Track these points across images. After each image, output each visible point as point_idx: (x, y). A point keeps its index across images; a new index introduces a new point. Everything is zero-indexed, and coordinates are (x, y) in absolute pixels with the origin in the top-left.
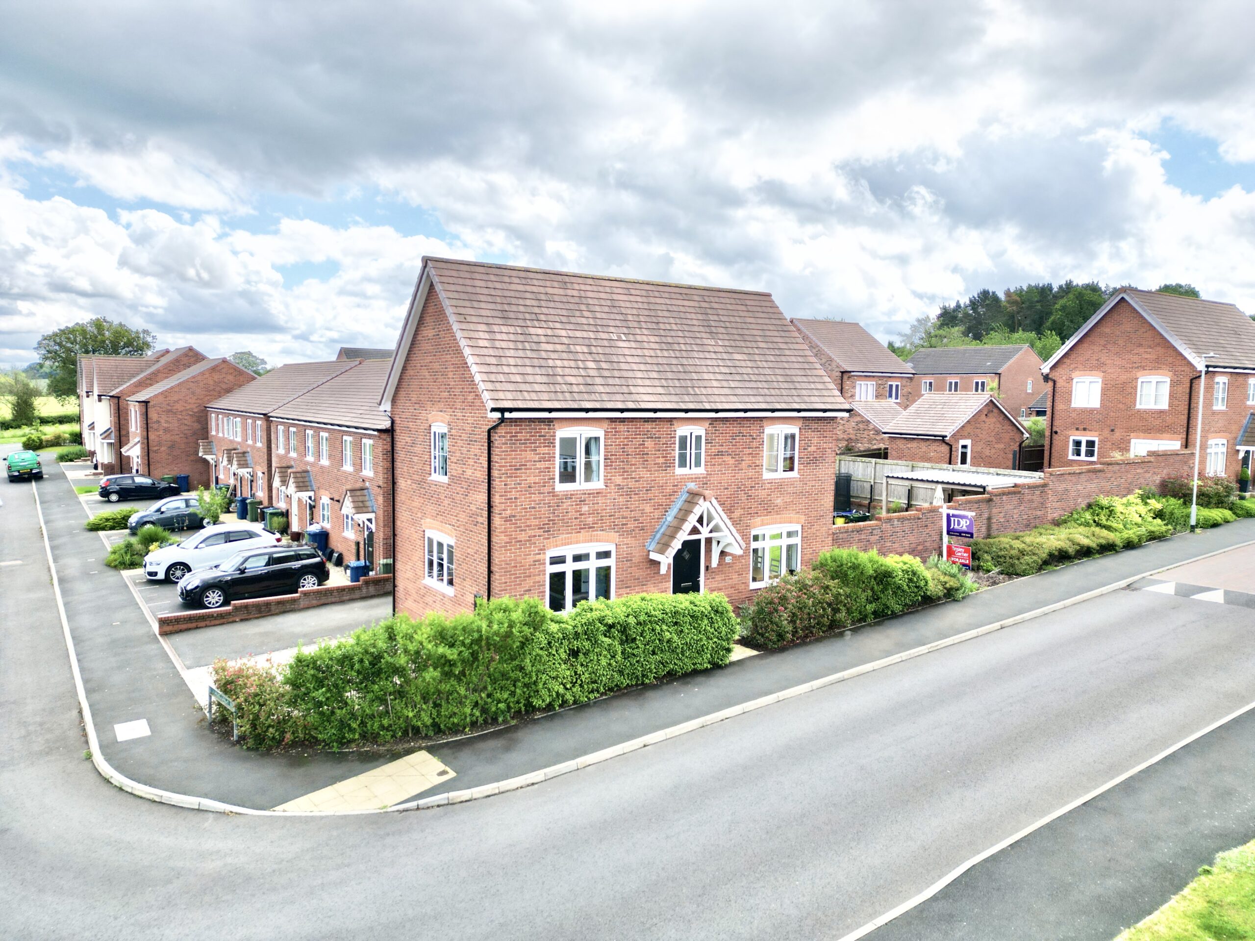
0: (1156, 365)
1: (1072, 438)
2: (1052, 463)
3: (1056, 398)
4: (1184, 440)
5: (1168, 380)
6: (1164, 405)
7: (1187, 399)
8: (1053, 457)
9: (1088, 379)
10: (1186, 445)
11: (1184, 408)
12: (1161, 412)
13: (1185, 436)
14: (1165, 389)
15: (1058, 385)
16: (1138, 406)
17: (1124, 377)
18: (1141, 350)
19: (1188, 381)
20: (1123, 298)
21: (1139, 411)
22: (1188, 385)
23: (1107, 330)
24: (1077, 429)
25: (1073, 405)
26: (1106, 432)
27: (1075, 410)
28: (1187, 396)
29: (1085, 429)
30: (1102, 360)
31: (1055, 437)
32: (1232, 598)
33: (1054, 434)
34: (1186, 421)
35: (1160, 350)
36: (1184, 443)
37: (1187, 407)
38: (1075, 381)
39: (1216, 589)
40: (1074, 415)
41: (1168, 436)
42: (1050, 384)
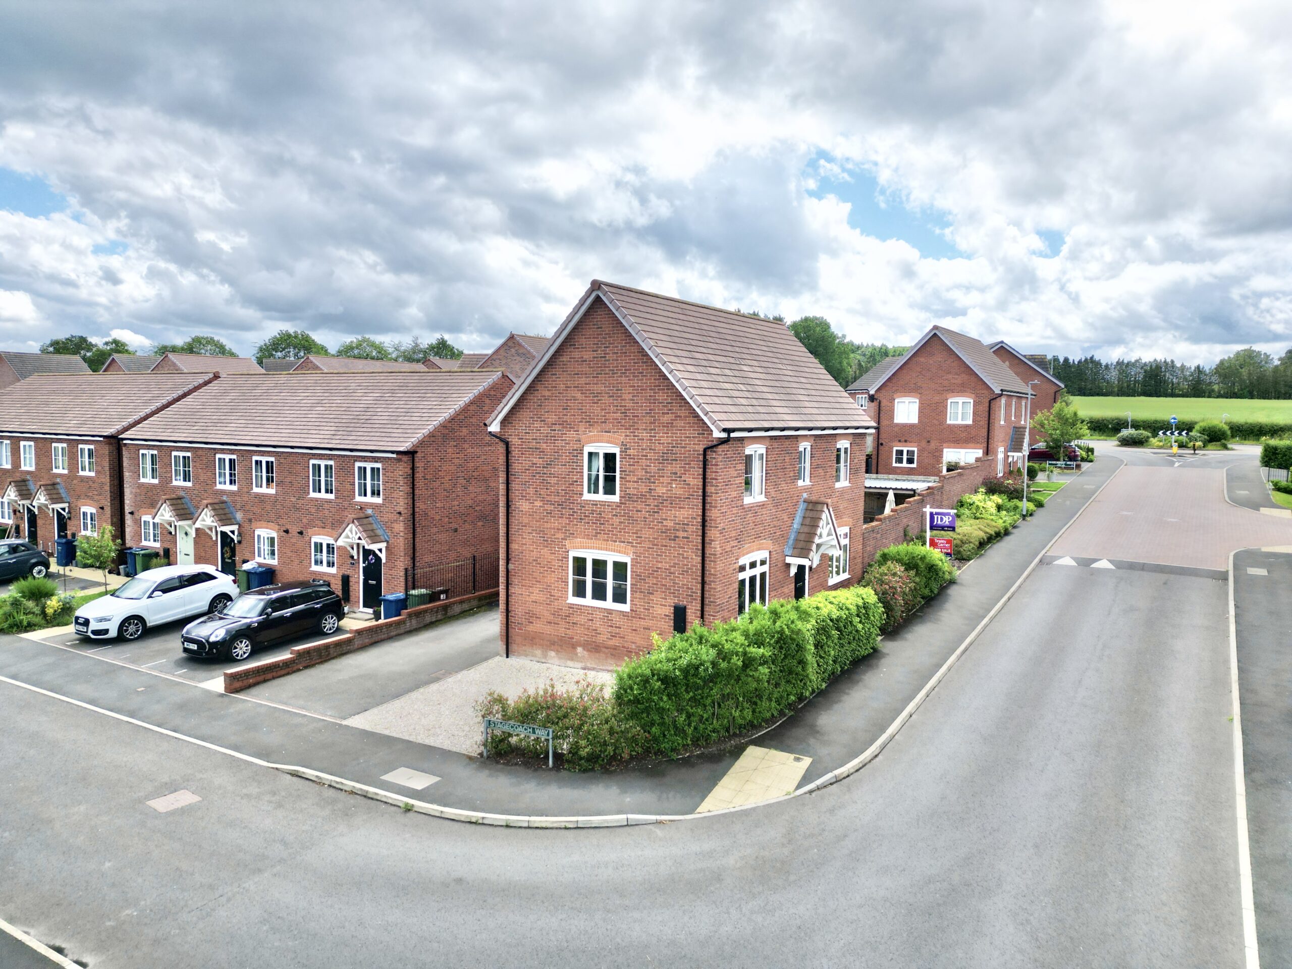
0: (961, 389)
1: (895, 449)
2: (879, 470)
3: (881, 415)
4: (985, 449)
5: (972, 401)
6: (969, 421)
7: (987, 416)
8: (879, 465)
9: (907, 400)
10: (987, 452)
11: (984, 422)
12: (967, 426)
13: (986, 445)
14: (970, 410)
15: (882, 404)
16: (949, 422)
17: (937, 398)
18: (950, 376)
19: (987, 401)
20: (935, 334)
21: (949, 425)
22: (987, 405)
23: (922, 360)
24: (900, 441)
25: (896, 421)
26: (924, 443)
27: (897, 425)
28: (987, 414)
29: (906, 441)
30: (919, 384)
31: (881, 448)
32: (1119, 565)
33: (880, 446)
34: (986, 434)
35: (965, 377)
36: (985, 451)
37: (987, 422)
38: (896, 401)
39: (1100, 560)
40: (896, 429)
41: (973, 445)
42: (875, 404)
